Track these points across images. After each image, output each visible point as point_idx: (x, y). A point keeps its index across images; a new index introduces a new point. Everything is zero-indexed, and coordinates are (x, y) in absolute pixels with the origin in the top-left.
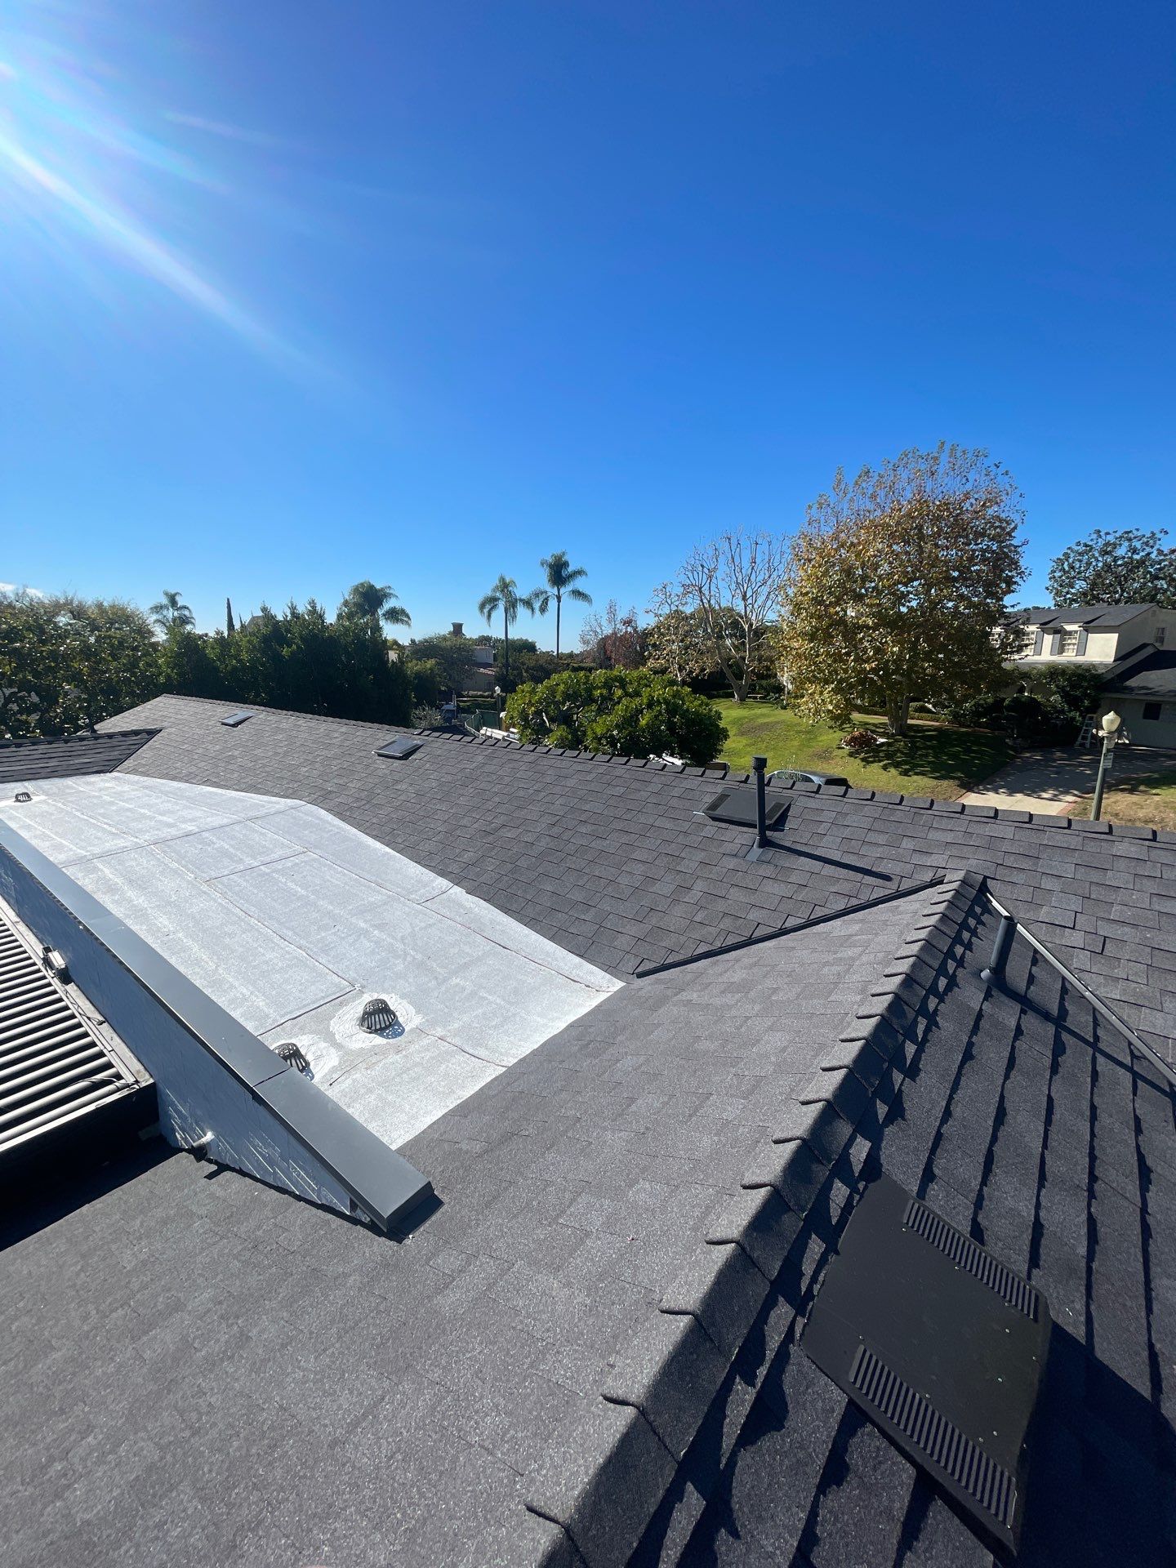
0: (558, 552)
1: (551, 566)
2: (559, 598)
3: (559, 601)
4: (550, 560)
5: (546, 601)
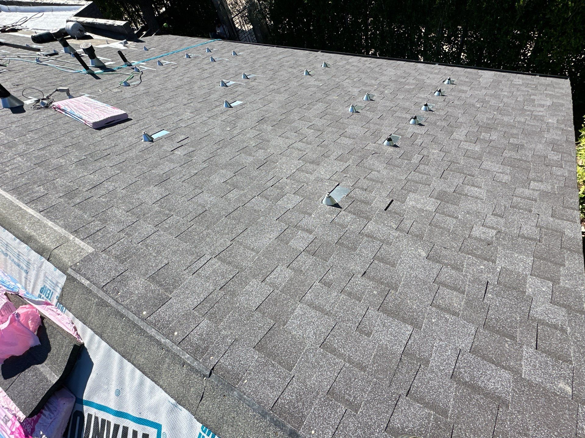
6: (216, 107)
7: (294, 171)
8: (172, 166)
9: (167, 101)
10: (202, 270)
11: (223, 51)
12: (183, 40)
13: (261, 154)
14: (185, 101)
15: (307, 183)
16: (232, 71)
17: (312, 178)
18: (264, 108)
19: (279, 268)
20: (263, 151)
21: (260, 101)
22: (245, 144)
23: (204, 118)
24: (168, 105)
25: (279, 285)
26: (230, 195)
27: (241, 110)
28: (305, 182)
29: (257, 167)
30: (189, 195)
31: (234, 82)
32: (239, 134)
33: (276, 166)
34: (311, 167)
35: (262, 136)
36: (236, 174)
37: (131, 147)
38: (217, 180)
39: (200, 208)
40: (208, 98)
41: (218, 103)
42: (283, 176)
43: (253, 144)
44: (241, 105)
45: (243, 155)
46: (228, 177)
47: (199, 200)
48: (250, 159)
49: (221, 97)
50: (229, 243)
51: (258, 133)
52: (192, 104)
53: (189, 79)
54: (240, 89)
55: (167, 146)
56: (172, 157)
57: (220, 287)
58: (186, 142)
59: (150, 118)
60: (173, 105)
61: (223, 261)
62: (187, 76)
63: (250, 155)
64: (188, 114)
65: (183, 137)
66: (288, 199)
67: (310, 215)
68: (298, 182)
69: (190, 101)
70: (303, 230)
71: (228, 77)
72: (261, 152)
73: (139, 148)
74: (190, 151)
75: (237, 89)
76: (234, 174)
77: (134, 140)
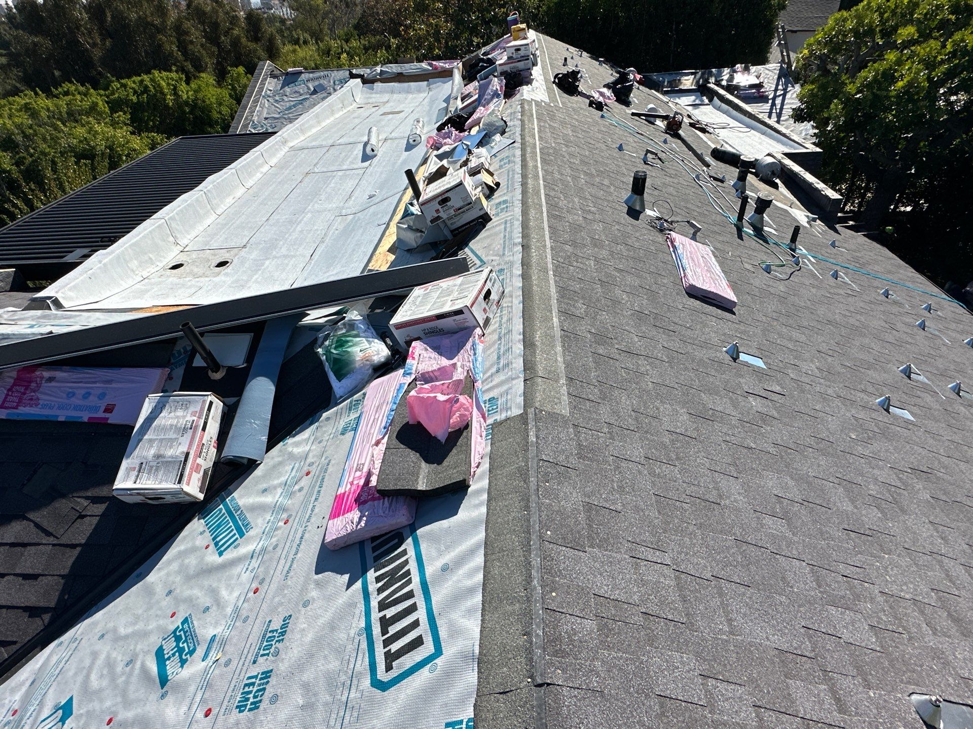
6: (863, 391)
7: (907, 596)
8: (730, 410)
9: (800, 327)
10: (645, 565)
11: (953, 326)
12: (899, 266)
13: (871, 517)
14: (824, 347)
15: (910, 639)
16: (940, 364)
17: (931, 641)
18: (944, 459)
19: (741, 690)
20: (880, 515)
21: (947, 443)
22: (859, 480)
23: (830, 391)
24: (795, 334)
25: (719, 710)
26: (768, 521)
27: (898, 429)
28: (909, 632)
29: (846, 527)
30: (716, 464)
31: (926, 381)
32: (863, 456)
33: (879, 557)
34: (944, 622)
35: (900, 494)
36: (805, 503)
37: (705, 345)
38: (771, 482)
39: (715, 492)
40: (863, 370)
41: (870, 389)
42: (877, 581)
43: (873, 489)
44: (907, 421)
45: (841, 490)
46: (790, 496)
47: (724, 483)
48: (847, 506)
49: (885, 385)
50: (709, 576)
51: (899, 484)
52: (830, 359)
53: (857, 324)
54: (928, 398)
55: (747, 383)
56: (740, 399)
57: (644, 610)
58: (775, 399)
59: (758, 331)
60: (803, 338)
61: (680, 587)
62: (859, 317)
63: (853, 501)
64: (811, 367)
65: (777, 389)
66: (853, 622)
67: (869, 687)
68: (896, 618)
69: (831, 353)
70: (833, 691)
71: (923, 367)
72: (876, 514)
73: (712, 354)
74: (770, 414)
75: (922, 395)
76: (802, 502)
77: (715, 340)
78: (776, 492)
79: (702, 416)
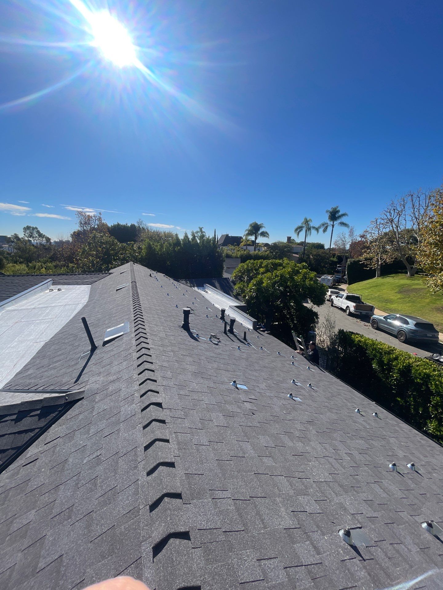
0: (334, 207)
1: (331, 213)
2: (333, 226)
3: (333, 227)
4: (331, 210)
5: (327, 227)
6: (283, 393)
7: (323, 481)
8: (239, 411)
9: (255, 370)
10: (220, 502)
11: (302, 363)
12: (280, 343)
13: (300, 447)
14: (265, 377)
15: (330, 501)
16: (302, 377)
17: (336, 500)
18: (315, 415)
19: (277, 561)
20: (303, 445)
21: (314, 408)
22: (292, 431)
23: (272, 395)
24: (254, 373)
25: (270, 579)
26: (265, 460)
27: (298, 406)
28: (329, 499)
29: (293, 454)
30: (239, 437)
31: (301, 385)
32: (290, 420)
33: (308, 465)
34: (338, 489)
35: (306, 434)
37: (222, 383)
38: (262, 440)
39: (241, 452)
40: (280, 384)
41: (285, 391)
42: (311, 477)
43: (297, 434)
44: (299, 402)
45: (287, 437)
46: (270, 445)
47: (244, 446)
48: (291, 444)
49: (289, 389)
50: (249, 498)
51: (304, 429)
52: (268, 381)
53: (273, 366)
54: (303, 392)
55: (243, 397)
56: (242, 404)
58: (254, 402)
59: (241, 374)
60: (257, 374)
62: (273, 363)
63: (292, 441)
64: (263, 386)
65: (253, 397)
66: (309, 501)
68: (322, 493)
69: (268, 379)
71: (298, 380)
72: (301, 444)
73: (226, 387)
74: (254, 409)
75: (301, 390)
76: (275, 447)
77: (226, 380)
78: (264, 445)
79: (229, 415)
